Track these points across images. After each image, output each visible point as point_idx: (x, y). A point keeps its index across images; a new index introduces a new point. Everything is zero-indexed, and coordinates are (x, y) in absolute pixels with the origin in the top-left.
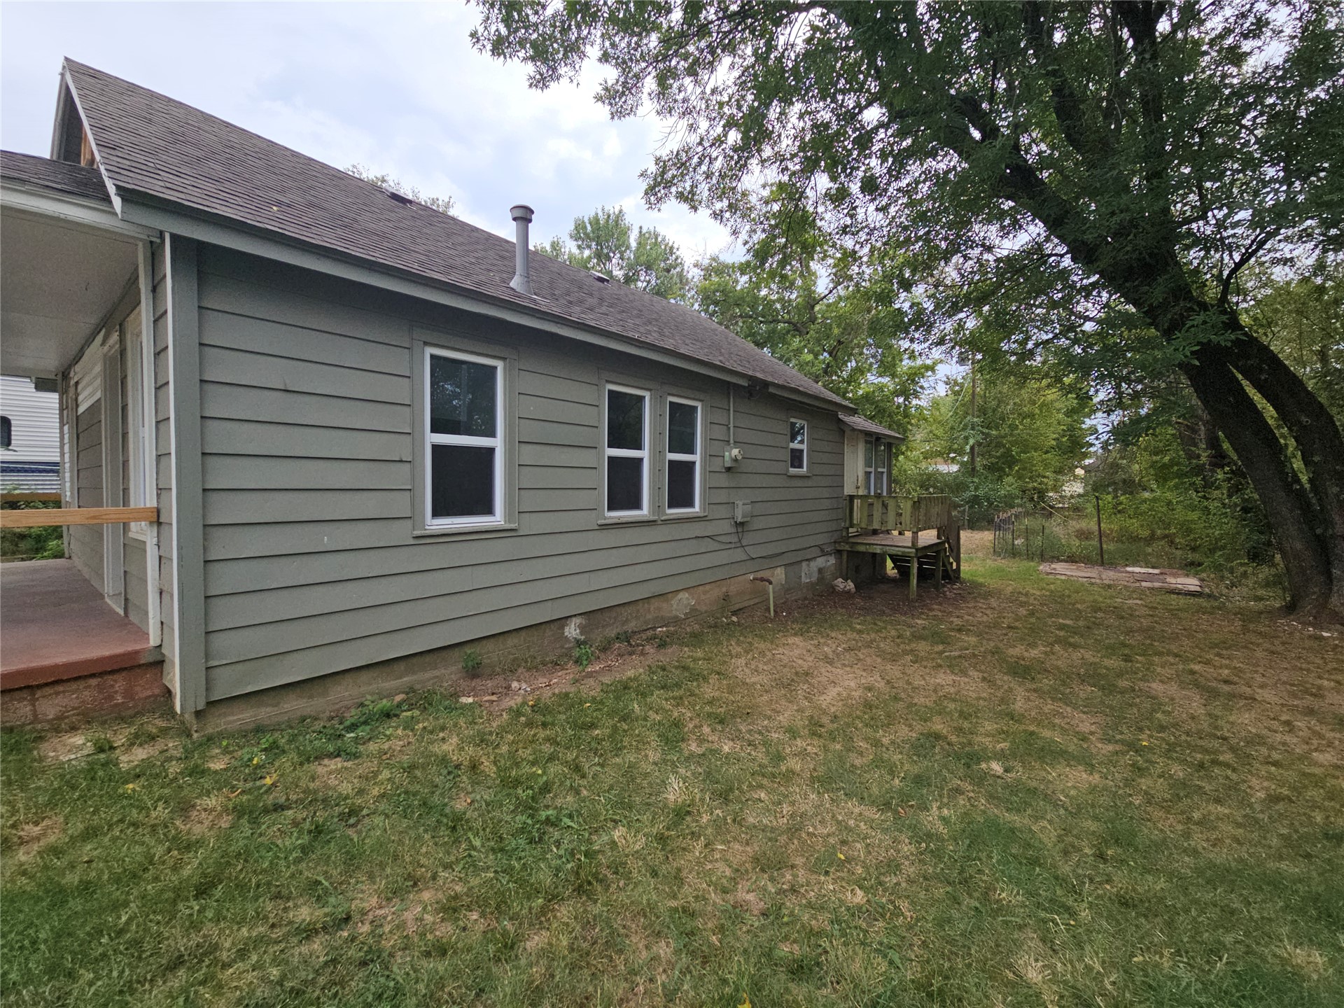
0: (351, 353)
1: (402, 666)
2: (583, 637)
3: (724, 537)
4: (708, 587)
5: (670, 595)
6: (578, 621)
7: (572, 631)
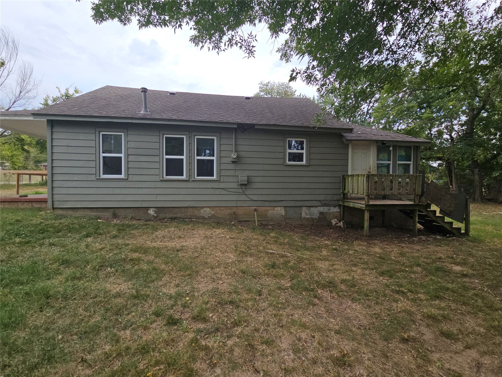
0: (82, 136)
1: (95, 210)
2: (155, 215)
3: (232, 189)
4: (222, 208)
5: (199, 208)
6: (154, 209)
7: (151, 212)
